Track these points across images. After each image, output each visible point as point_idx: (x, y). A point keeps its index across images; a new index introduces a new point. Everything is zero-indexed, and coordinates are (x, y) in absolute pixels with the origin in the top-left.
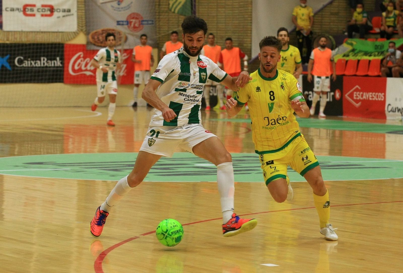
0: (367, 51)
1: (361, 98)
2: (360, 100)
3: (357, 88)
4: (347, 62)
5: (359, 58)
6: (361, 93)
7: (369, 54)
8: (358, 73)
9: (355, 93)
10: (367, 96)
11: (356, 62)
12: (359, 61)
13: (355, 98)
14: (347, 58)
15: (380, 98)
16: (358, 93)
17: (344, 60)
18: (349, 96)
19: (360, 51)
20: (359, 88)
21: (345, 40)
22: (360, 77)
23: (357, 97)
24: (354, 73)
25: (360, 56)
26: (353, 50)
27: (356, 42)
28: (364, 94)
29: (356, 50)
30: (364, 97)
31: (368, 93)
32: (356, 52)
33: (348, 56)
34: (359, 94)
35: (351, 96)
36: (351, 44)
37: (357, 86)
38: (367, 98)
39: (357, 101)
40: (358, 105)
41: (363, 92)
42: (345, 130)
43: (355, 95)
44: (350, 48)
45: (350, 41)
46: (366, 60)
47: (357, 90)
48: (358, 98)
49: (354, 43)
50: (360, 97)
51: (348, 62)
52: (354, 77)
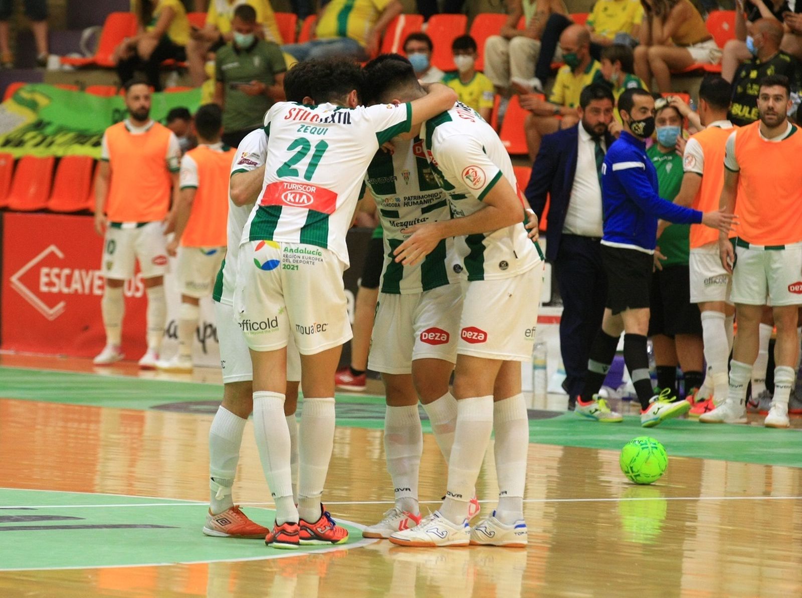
0: (86, 130)
1: (65, 290)
2: (60, 296)
3: (52, 254)
4: (16, 162)
5: (57, 150)
6: (66, 271)
7: (94, 139)
8: (53, 204)
9: (45, 270)
10: (87, 283)
11: (50, 164)
12: (57, 161)
13: (44, 289)
14: (17, 153)
15: (129, 289)
16: (56, 270)
17: (7, 157)
18: (22, 279)
19: (61, 130)
20: (60, 255)
21: (12, 87)
22: (62, 217)
23: (51, 284)
24: (40, 205)
25: (61, 145)
26: (39, 126)
27: (48, 97)
28: (77, 273)
29: (49, 124)
30: (76, 286)
31: (90, 273)
32: (49, 130)
33: (20, 143)
34: (58, 276)
35: (31, 280)
36: (33, 105)
37: (53, 248)
38: (87, 291)
39: (51, 299)
40: (52, 312)
41: (73, 269)
42: (8, 399)
43: (44, 280)
44: (28, 117)
45: (25, 92)
46: (84, 159)
47: (51, 261)
48: (55, 290)
49: (42, 101)
50: (60, 287)
51: (21, 165)
52: (42, 216)
